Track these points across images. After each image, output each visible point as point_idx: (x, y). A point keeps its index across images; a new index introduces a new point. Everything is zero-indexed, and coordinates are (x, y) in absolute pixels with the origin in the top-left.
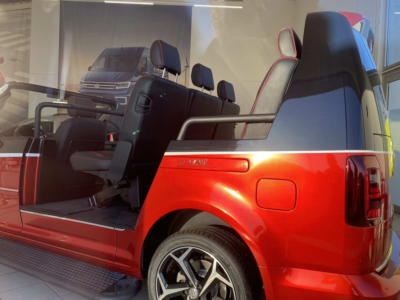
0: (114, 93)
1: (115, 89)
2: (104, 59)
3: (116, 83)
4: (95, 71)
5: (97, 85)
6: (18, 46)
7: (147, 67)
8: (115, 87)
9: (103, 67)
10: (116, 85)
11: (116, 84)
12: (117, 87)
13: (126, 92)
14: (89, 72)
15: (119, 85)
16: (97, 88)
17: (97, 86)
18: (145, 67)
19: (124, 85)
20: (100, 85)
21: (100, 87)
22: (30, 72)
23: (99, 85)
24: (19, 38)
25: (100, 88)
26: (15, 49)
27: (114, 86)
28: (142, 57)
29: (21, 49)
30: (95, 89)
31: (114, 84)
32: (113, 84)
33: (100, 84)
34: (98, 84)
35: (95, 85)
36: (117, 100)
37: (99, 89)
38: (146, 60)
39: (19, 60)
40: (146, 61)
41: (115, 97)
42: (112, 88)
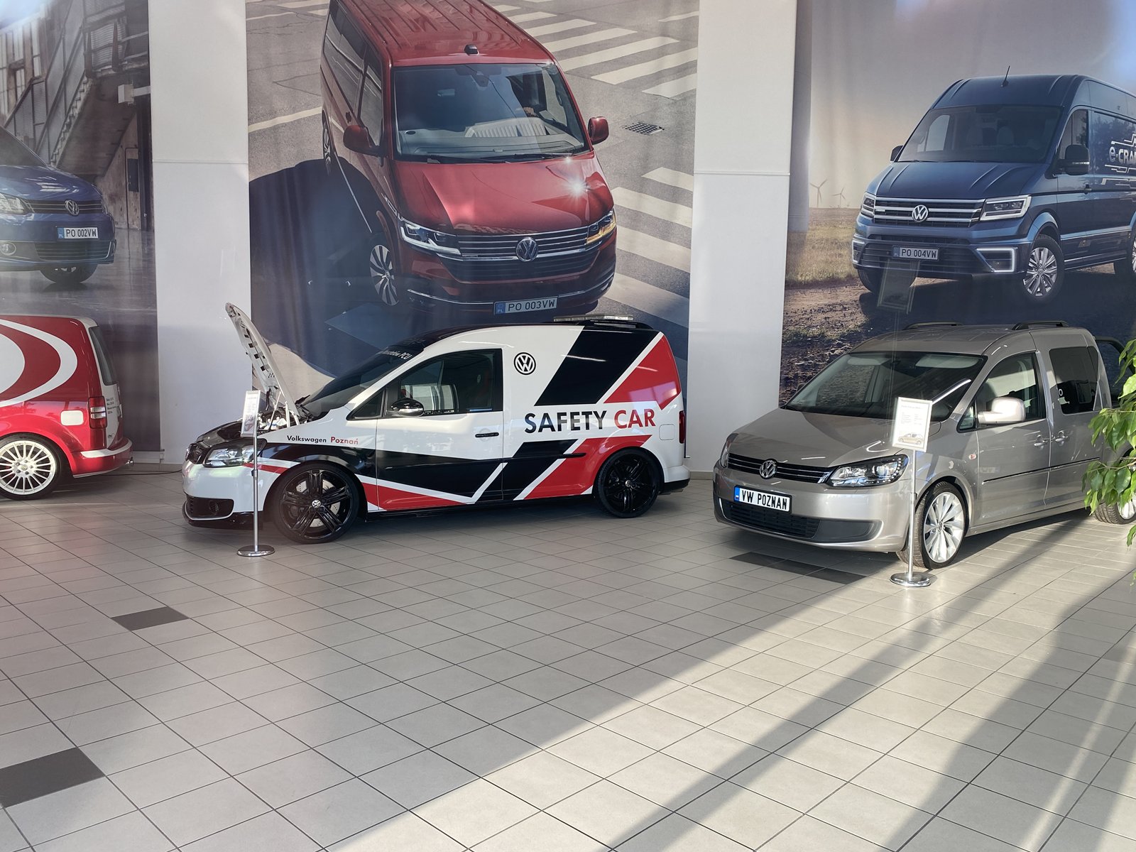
0: (975, 234)
1: (979, 222)
2: (943, 121)
3: (983, 200)
4: (915, 161)
5: (920, 208)
6: (658, 77)
7: (1090, 144)
8: (979, 214)
9: (942, 149)
10: (982, 207)
11: (983, 205)
12: (985, 213)
13: (1013, 230)
14: (892, 164)
15: (991, 208)
16: (919, 219)
17: (920, 212)
18: (1080, 144)
19: (1008, 206)
20: (931, 210)
21: (931, 214)
22: (696, 169)
23: (926, 211)
24: (661, 52)
25: (929, 219)
26: (646, 91)
27: (975, 211)
28: (1072, 113)
29: (668, 89)
30: (912, 223)
31: (974, 204)
32: (972, 206)
33: (929, 205)
34: (924, 207)
35: (913, 210)
36: (984, 259)
37: (925, 223)
38: (1086, 121)
39: (660, 128)
40: (1085, 127)
41: (978, 249)
42: (970, 217)
